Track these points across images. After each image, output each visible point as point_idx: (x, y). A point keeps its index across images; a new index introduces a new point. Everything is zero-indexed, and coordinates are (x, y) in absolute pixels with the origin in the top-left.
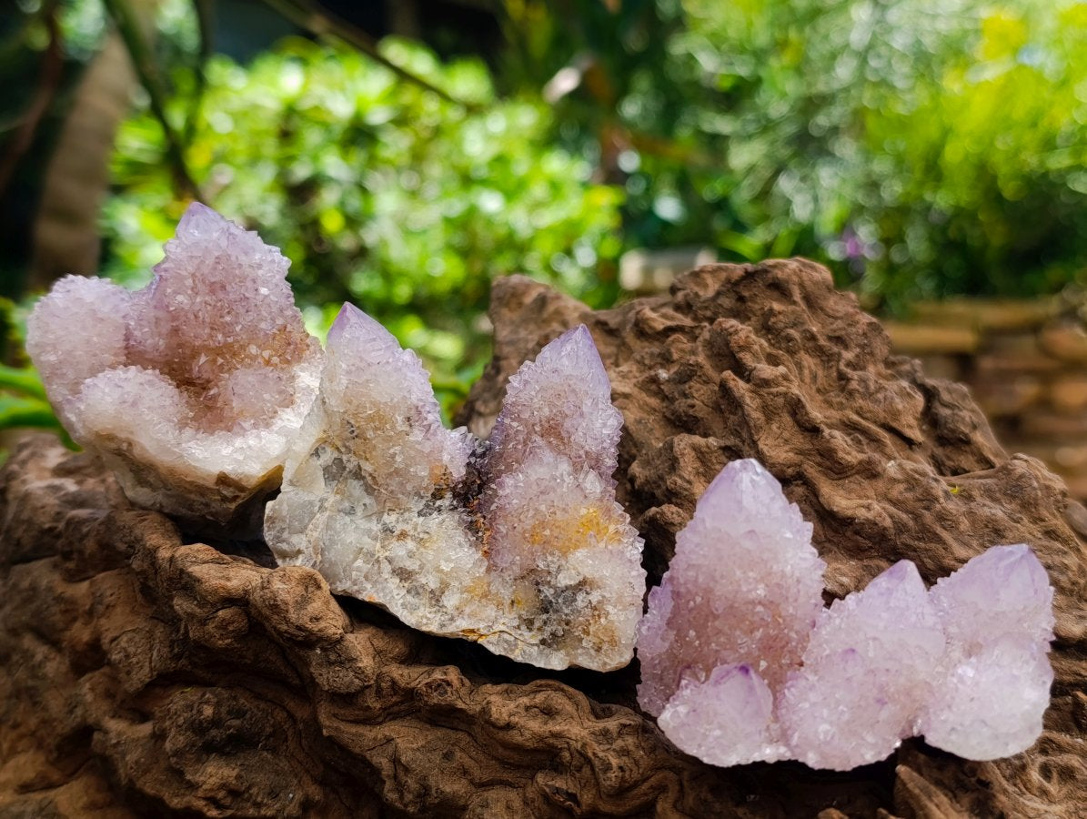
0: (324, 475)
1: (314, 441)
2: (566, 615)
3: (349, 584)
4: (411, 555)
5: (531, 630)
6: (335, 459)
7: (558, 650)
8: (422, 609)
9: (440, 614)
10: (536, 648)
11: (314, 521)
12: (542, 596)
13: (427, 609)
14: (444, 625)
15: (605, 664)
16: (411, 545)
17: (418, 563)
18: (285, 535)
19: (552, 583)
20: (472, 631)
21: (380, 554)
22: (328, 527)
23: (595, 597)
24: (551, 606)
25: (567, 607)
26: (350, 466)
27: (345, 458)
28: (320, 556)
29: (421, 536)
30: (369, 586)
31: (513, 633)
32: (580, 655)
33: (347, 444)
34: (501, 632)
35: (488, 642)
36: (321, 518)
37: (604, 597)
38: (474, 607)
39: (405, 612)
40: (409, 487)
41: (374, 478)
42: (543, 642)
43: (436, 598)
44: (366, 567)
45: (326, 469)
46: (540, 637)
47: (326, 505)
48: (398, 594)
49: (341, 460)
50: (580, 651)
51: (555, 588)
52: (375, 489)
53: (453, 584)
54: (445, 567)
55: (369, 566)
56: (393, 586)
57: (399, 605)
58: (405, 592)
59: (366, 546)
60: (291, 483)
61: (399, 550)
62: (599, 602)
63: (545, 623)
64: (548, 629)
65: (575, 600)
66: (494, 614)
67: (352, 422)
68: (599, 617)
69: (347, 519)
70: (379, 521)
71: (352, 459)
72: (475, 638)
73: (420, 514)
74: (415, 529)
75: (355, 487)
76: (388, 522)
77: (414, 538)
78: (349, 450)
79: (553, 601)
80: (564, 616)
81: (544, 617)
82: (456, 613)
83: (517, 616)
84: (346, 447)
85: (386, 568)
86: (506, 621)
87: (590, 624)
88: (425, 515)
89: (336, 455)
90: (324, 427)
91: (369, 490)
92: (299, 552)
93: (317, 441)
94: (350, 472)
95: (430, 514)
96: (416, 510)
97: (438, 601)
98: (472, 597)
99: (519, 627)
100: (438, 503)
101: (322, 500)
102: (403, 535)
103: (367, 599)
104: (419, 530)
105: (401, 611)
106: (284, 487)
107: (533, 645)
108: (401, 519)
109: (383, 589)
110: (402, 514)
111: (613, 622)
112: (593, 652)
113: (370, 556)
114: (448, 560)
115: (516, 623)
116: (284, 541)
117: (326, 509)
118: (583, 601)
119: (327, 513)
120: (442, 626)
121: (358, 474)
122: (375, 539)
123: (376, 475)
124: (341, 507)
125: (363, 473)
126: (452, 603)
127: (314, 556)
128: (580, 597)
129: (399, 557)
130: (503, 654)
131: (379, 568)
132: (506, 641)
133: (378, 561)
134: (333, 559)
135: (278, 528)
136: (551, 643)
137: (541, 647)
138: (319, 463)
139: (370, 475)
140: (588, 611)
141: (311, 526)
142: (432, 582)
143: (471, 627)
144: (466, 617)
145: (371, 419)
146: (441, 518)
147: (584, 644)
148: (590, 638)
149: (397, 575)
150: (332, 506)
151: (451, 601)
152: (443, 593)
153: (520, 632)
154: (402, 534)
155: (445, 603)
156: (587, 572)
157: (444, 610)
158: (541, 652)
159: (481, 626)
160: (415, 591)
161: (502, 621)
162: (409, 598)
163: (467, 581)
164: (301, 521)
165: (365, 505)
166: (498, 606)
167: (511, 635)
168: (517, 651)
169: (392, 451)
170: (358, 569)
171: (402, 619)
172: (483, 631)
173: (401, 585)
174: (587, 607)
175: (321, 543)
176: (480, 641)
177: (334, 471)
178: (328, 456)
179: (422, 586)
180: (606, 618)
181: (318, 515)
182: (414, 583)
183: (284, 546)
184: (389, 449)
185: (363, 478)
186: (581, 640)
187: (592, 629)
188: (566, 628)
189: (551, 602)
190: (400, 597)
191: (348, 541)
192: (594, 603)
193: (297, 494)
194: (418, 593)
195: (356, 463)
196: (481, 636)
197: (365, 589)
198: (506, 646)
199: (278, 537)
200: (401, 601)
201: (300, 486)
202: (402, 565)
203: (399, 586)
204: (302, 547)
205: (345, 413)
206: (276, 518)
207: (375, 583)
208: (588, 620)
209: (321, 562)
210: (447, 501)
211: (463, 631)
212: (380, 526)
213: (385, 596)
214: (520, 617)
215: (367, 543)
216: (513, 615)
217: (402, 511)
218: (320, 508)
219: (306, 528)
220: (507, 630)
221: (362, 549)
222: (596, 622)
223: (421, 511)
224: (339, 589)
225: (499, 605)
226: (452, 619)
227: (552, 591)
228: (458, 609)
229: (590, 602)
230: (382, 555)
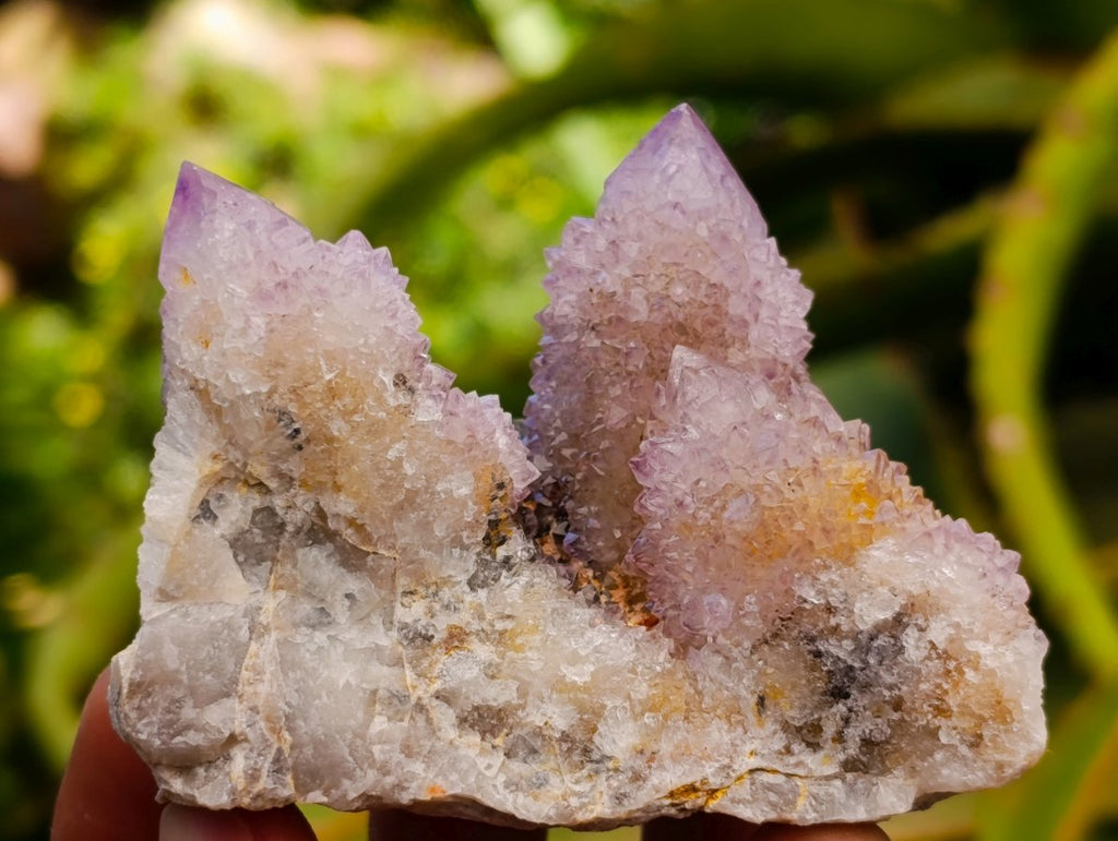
0: (235, 556)
1: (193, 486)
2: (891, 688)
3: (372, 775)
4: (492, 673)
5: (814, 746)
6: (256, 512)
7: (885, 772)
8: (554, 780)
9: (603, 776)
10: (838, 783)
11: (248, 661)
12: (828, 665)
13: (567, 778)
14: (625, 795)
15: (1000, 766)
16: (483, 652)
17: (514, 685)
18: (188, 713)
19: (845, 628)
20: (692, 789)
21: (420, 692)
22: (286, 664)
23: (939, 633)
24: (853, 679)
25: (889, 670)
26: (295, 518)
27: (279, 503)
28: (286, 735)
29: (499, 626)
30: (417, 767)
31: (776, 767)
32: (942, 765)
33: (283, 467)
34: (752, 771)
35: (733, 801)
36: (263, 652)
37: (957, 626)
38: (679, 736)
39: (521, 799)
40: (439, 531)
41: (360, 528)
42: (849, 766)
43: (580, 748)
44: (400, 729)
45: (238, 543)
46: (842, 757)
47: (263, 619)
48: (489, 767)
49: (270, 511)
50: (939, 756)
51: (855, 636)
52: (368, 553)
53: (609, 704)
54: (578, 675)
55: (405, 724)
56: (472, 753)
57: (501, 788)
58: (502, 757)
59: (382, 685)
60: (165, 596)
61: (464, 671)
62: (951, 640)
63: (847, 721)
64: (854, 733)
65: (901, 650)
66: (726, 738)
67: (293, 408)
68: (962, 673)
69: (320, 637)
70: (389, 623)
71: (299, 501)
72: (700, 802)
73: (473, 584)
74: (481, 617)
75: (317, 563)
76: (409, 620)
77: (484, 637)
78: (287, 480)
79: (857, 665)
80: (886, 693)
81: (841, 708)
82: (640, 763)
83: (778, 727)
84: (280, 475)
85: (445, 717)
86: (756, 745)
87: (946, 692)
88: (484, 585)
89: (256, 501)
90: (213, 448)
91: (352, 559)
92: (233, 740)
93: (203, 483)
94: (298, 531)
95: (496, 580)
96: (464, 578)
97: (586, 751)
98: (666, 717)
99: (788, 751)
100: (501, 552)
101: (252, 612)
102: (456, 638)
103: (425, 796)
104: (489, 616)
105: (511, 797)
106: (149, 609)
107: (828, 778)
108: (437, 606)
109: (453, 765)
110: (435, 594)
111: (992, 673)
112: (964, 750)
113: (397, 699)
114: (574, 659)
115: (778, 744)
116: (188, 727)
117: (267, 628)
118: (918, 648)
119: (274, 636)
120: (619, 798)
121: (318, 531)
122: (398, 662)
123: (365, 519)
124: (297, 617)
125: (332, 525)
126: (622, 744)
127: (272, 738)
128: (910, 638)
129: (468, 683)
130: (772, 816)
131: (429, 721)
132: (770, 788)
133: (420, 707)
134: (320, 731)
135: (163, 704)
136: (869, 759)
137: (849, 776)
138: (217, 532)
139: (351, 522)
140: (935, 665)
141: (245, 674)
142: (557, 717)
143: (688, 781)
144: (667, 762)
145: (332, 392)
146: (523, 579)
147: (944, 739)
148: (954, 721)
149: (472, 726)
150: (276, 615)
151: (618, 740)
152: (594, 730)
153: (792, 760)
154: (451, 636)
155: (608, 750)
156: (912, 584)
157: (610, 765)
158: (851, 789)
159: (709, 772)
160: (528, 746)
161: (748, 748)
162: (516, 766)
163: (642, 690)
164: (216, 670)
165: (348, 596)
166: (728, 718)
167: (775, 771)
168: (801, 803)
169: (391, 454)
170: (383, 739)
171: (522, 814)
172: (714, 782)
173: (488, 746)
174: (929, 658)
175: (281, 704)
176: (713, 806)
177: (259, 539)
178: (237, 510)
179: (538, 733)
180: (976, 669)
181: (253, 647)
182: (517, 732)
183: (193, 739)
184: (386, 450)
185: (332, 536)
186: (933, 733)
187: (952, 702)
188: (896, 716)
189: (851, 668)
190: (495, 769)
191: (342, 682)
192: (941, 646)
193: (186, 615)
194: (534, 751)
195: (309, 507)
196: (712, 793)
197: (414, 776)
198: (773, 797)
199: (170, 724)
200: (502, 778)
201: (185, 594)
202: (477, 701)
203: (482, 749)
204: (239, 725)
205: (270, 394)
206: (152, 683)
207: (430, 757)
208: (939, 686)
209: (292, 747)
210: (517, 545)
211: (671, 795)
212: (394, 634)
213: (463, 779)
214: (786, 726)
215: (383, 677)
216: (770, 726)
217: (433, 589)
218: (251, 631)
219: (235, 682)
220: (764, 764)
221: (374, 692)
222: (956, 685)
223: (474, 576)
224: (352, 795)
225: (732, 714)
226: (637, 777)
227: (848, 644)
228: (642, 752)
229: (933, 646)
230: (423, 691)
